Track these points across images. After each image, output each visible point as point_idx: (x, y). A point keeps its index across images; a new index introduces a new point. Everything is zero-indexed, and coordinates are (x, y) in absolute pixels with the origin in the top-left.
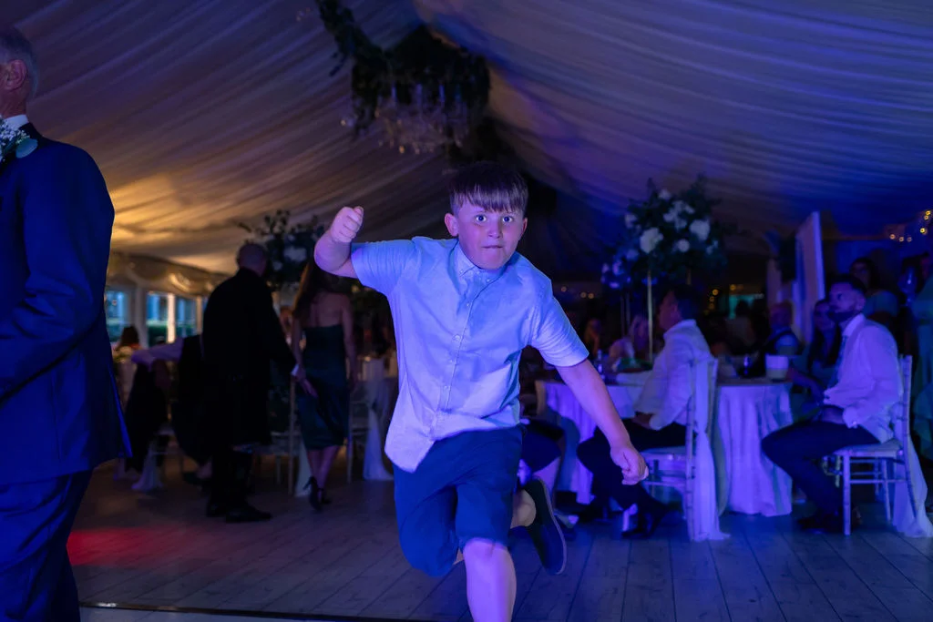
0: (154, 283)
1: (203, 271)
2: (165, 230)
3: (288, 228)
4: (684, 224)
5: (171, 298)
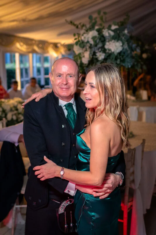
0: (8, 49)
1: (32, 40)
2: (13, 21)
5: (17, 56)
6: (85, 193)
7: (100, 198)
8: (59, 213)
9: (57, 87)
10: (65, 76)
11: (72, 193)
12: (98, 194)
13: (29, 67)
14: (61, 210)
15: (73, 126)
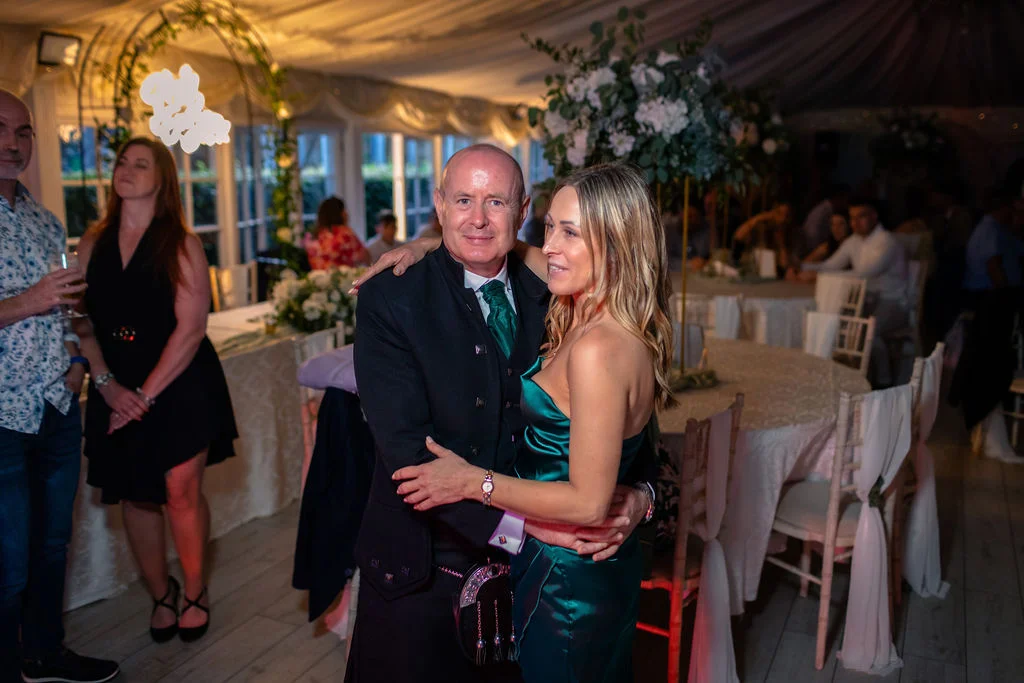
2: (383, 39)
5: (397, 140)
6: (551, 545)
7: (595, 558)
8: (462, 606)
9: (457, 236)
10: (479, 200)
11: (513, 545)
12: (590, 547)
13: (434, 175)
14: (467, 597)
15: (508, 353)
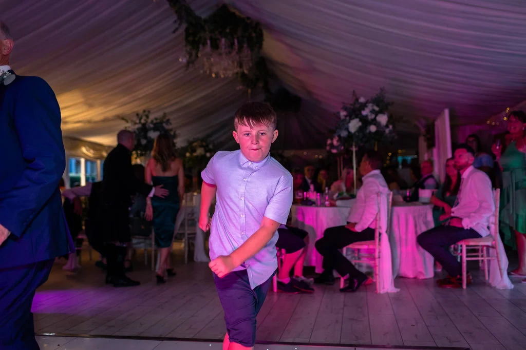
0: (73, 153)
1: (100, 145)
2: (79, 122)
3: (149, 121)
4: (373, 116)
5: (83, 161)
13: (97, 175)
